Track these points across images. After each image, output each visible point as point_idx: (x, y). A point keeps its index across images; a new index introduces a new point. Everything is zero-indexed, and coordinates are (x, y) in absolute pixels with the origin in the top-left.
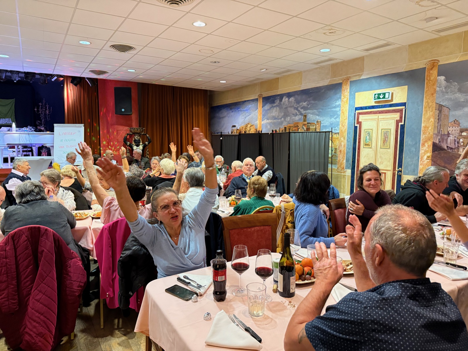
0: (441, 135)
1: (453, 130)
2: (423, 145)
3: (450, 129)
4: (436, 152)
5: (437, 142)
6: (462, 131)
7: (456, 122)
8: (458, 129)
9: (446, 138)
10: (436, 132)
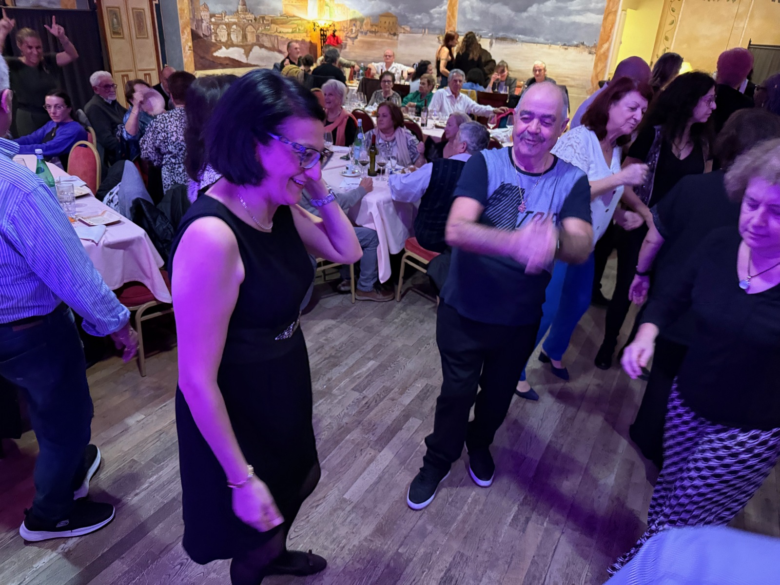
0: (197, 20)
1: (204, 15)
2: (183, 32)
3: (202, 14)
4: (195, 41)
5: (194, 28)
6: (211, 17)
7: (206, 7)
8: (208, 14)
9: (200, 23)
10: (192, 17)
